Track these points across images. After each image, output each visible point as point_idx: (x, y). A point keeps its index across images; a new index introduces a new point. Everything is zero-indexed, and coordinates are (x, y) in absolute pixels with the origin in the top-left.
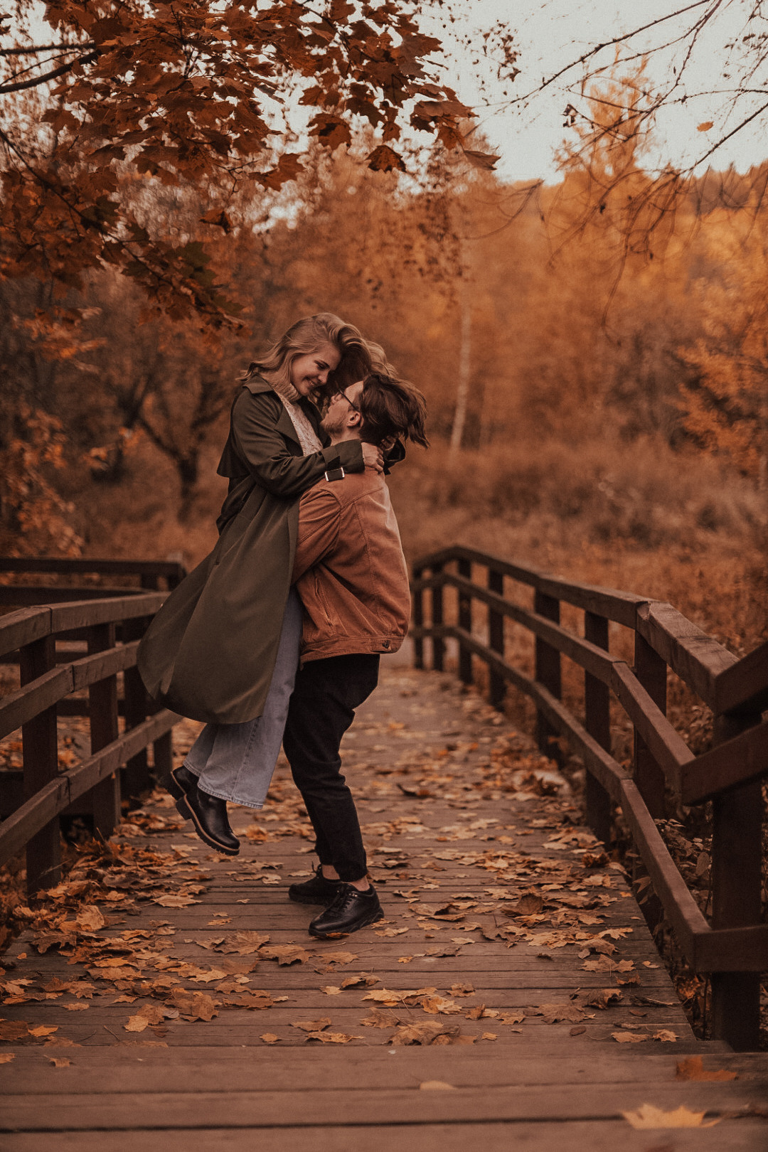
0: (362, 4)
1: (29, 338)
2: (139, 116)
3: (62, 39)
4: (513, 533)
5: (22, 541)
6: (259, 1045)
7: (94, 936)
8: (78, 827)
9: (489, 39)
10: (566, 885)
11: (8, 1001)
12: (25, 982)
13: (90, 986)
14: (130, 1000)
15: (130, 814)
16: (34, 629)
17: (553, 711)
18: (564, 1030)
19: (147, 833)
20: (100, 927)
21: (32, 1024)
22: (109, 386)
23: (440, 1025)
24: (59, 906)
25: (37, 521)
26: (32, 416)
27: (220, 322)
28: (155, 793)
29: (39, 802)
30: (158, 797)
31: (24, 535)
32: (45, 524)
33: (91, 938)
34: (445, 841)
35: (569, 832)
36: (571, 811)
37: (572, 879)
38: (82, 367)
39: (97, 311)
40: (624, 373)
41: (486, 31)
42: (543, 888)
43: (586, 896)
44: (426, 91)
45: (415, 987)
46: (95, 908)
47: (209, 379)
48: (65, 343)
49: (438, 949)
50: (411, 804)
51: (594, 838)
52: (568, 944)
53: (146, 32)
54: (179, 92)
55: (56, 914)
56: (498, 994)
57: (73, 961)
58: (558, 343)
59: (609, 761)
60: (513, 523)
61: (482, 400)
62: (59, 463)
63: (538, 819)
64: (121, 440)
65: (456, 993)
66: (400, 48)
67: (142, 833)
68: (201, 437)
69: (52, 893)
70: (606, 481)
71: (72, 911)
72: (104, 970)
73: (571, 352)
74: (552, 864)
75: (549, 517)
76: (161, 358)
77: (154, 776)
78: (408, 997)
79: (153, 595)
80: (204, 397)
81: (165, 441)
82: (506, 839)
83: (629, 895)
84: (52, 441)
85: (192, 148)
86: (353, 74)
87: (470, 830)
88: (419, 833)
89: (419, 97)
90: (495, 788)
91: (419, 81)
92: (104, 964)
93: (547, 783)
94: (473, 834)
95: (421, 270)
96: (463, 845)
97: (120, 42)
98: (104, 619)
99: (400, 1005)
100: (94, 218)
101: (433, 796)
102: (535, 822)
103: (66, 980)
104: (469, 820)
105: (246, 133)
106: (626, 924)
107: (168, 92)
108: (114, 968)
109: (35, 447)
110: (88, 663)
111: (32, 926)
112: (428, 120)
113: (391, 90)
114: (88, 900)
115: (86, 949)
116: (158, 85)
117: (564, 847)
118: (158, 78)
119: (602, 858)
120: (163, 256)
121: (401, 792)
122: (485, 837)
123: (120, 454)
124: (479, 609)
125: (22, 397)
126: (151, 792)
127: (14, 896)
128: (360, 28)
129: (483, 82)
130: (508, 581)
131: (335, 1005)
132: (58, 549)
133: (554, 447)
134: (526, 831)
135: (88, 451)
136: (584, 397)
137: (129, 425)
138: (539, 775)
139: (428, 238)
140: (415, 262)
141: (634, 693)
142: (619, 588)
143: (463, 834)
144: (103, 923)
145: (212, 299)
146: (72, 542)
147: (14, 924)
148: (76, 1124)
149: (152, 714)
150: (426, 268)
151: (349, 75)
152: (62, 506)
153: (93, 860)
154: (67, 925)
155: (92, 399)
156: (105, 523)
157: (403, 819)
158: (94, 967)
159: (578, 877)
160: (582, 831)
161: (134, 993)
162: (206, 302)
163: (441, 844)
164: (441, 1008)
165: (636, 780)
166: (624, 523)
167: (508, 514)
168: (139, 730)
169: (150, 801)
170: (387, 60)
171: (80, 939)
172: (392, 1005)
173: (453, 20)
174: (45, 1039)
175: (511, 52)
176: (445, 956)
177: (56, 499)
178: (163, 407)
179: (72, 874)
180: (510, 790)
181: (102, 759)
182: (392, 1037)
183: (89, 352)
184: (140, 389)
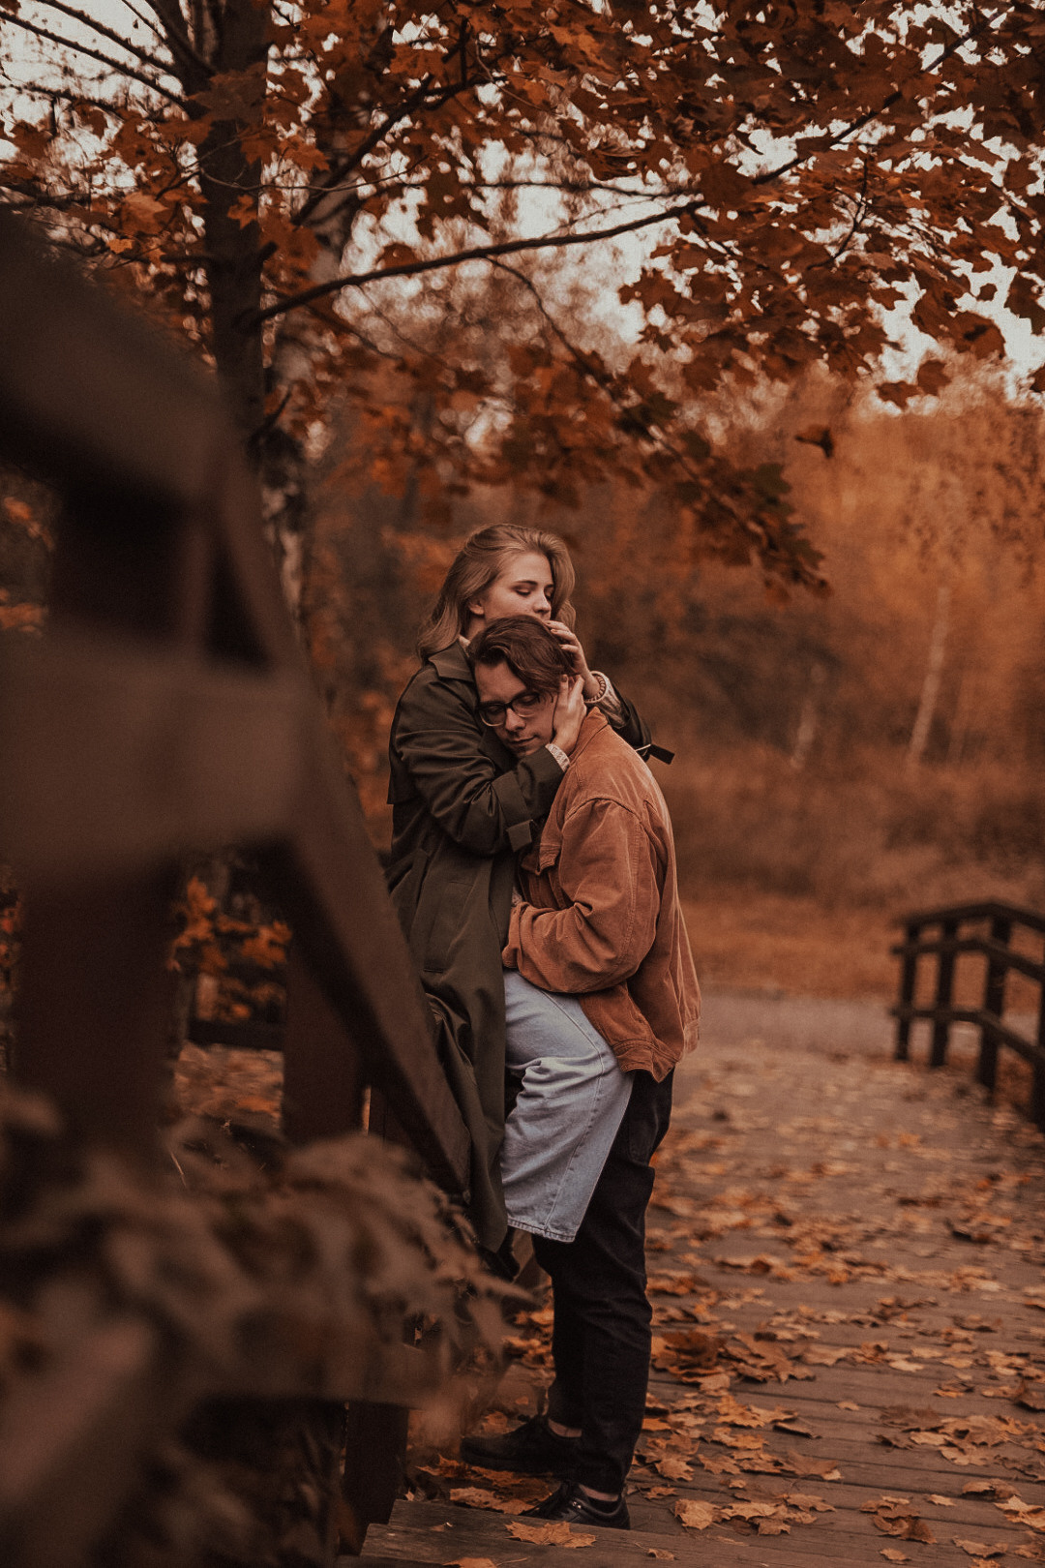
50: (970, 1250)
88: (996, 1293)
101: (995, 1243)
118: (799, 247)
131: (970, 1519)
157: (967, 1270)
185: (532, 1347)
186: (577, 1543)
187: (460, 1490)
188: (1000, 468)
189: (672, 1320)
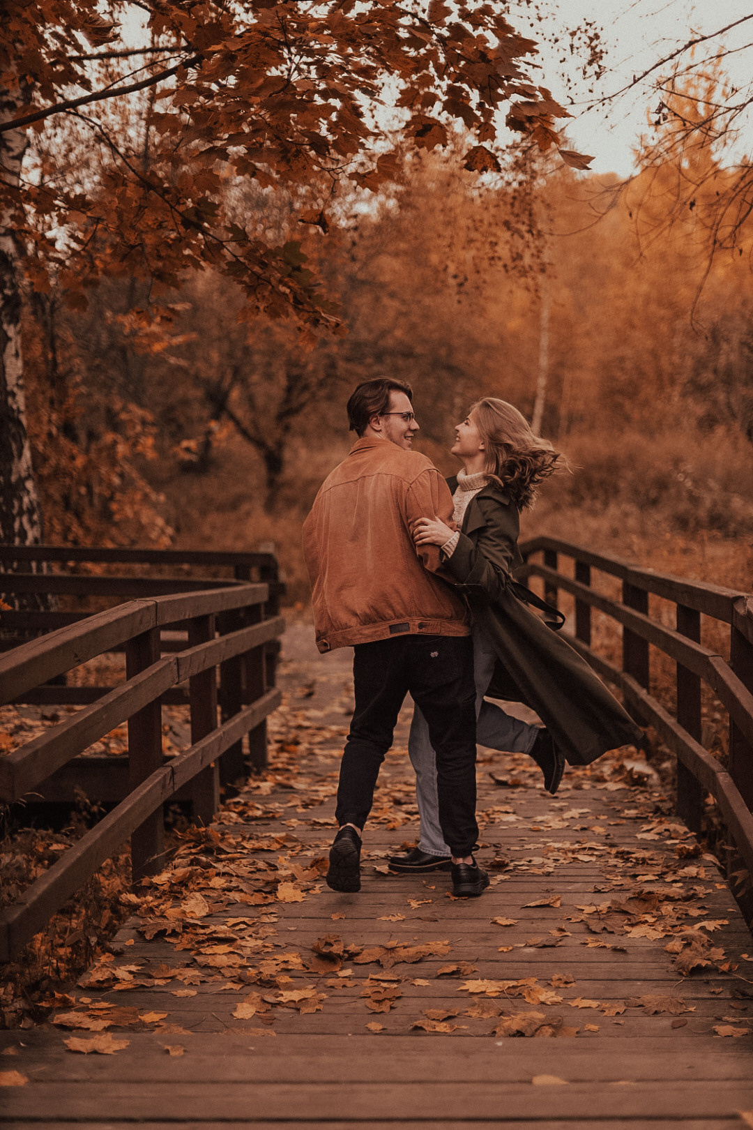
0: (459, 6)
1: (121, 333)
2: (242, 119)
3: (153, 42)
4: (593, 523)
5: (114, 531)
6: (364, 1034)
7: (199, 923)
8: (175, 813)
9: (576, 38)
10: (661, 876)
11: (117, 987)
12: (133, 968)
13: (196, 973)
14: (237, 987)
15: (228, 801)
16: (141, 622)
17: (642, 702)
18: (666, 1022)
19: (246, 820)
20: (204, 914)
21: (142, 1010)
22: (197, 380)
23: (541, 1016)
24: (164, 893)
25: (129, 512)
26: (124, 409)
27: (318, 321)
28: (251, 781)
29: (145, 791)
30: (254, 784)
31: (116, 524)
32: (136, 514)
33: (197, 925)
34: (539, 831)
35: (661, 822)
36: (662, 801)
37: (665, 870)
38: (173, 360)
39: (187, 306)
40: (701, 364)
41: (572, 29)
42: (638, 879)
43: (681, 888)
44: (523, 91)
45: (516, 977)
46: (198, 895)
47: (295, 372)
48: (155, 337)
49: (540, 939)
50: (504, 793)
51: (686, 829)
52: (666, 936)
53: (250, 37)
54: (281, 95)
55: (161, 901)
56: (597, 985)
57: (180, 948)
58: (637, 334)
59: (703, 753)
60: (593, 513)
61: (560, 392)
62: (151, 455)
63: (629, 809)
64: (209, 433)
65: (557, 983)
66: (497, 50)
67: (240, 820)
68: (287, 429)
69: (156, 880)
70: (684, 472)
71: (176, 898)
72: (210, 958)
73: (649, 343)
74: (647, 854)
75: (627, 507)
76: (247, 351)
77: (249, 764)
78: (509, 988)
79: (249, 586)
80: (289, 390)
81: (251, 431)
82: (599, 830)
83: (724, 887)
84: (143, 434)
85: (294, 150)
86: (449, 77)
87: (563, 820)
88: (512, 823)
89: (516, 98)
90: (585, 777)
91: (516, 82)
92: (209, 951)
93: (637, 773)
94: (566, 824)
95: (505, 266)
96: (557, 835)
97: (225, 46)
98: (205, 611)
99: (501, 996)
100: (194, 219)
101: (525, 786)
102: (626, 811)
103: (173, 967)
104: (561, 809)
105: (344, 134)
106: (722, 916)
107: (271, 95)
108: (220, 955)
109: (127, 439)
110: (191, 655)
111: (138, 912)
112: (524, 120)
113: (487, 91)
114: (191, 887)
115: (192, 936)
116: (261, 88)
117: (657, 837)
118: (261, 81)
119: (696, 849)
120: (261, 256)
121: (493, 782)
122: (578, 827)
123: (207, 445)
124: (565, 600)
125: (115, 390)
126: (247, 780)
127: (117, 882)
128: (456, 30)
129: (569, 80)
130: (594, 572)
131: (439, 994)
132: (150, 539)
133: (633, 438)
134: (618, 821)
135: (179, 443)
136: (661, 388)
137: (216, 417)
138: (629, 765)
139: (513, 235)
140: (500, 258)
141: (733, 688)
142: (704, 579)
143: (556, 824)
144: (207, 910)
145: (310, 298)
146: (163, 532)
147: (119, 910)
148: (198, 1115)
149: (248, 703)
150: (510, 264)
151: (445, 77)
152: (153, 496)
153: (194, 847)
154: (172, 912)
155: (180, 392)
156: (195, 514)
157: (497, 808)
158: (200, 954)
159: (672, 868)
160: (672, 822)
161: (240, 980)
162: (303, 301)
163: (535, 834)
164: (542, 998)
165: (733, 774)
166: (702, 513)
167: (588, 503)
168: (237, 719)
169: (246, 789)
170: (483, 61)
171: (186, 926)
172: (494, 995)
173: (540, 19)
174: (154, 1026)
175: (598, 50)
176: (545, 946)
177: (148, 490)
178: (250, 400)
179: (177, 861)
180: (600, 779)
181: (203, 749)
182: (496, 1027)
183: (179, 347)
184: (226, 383)
185: (146, 902)
186: (116, 1047)
187: (62, 1015)
188: (507, 224)
189: (259, 870)
